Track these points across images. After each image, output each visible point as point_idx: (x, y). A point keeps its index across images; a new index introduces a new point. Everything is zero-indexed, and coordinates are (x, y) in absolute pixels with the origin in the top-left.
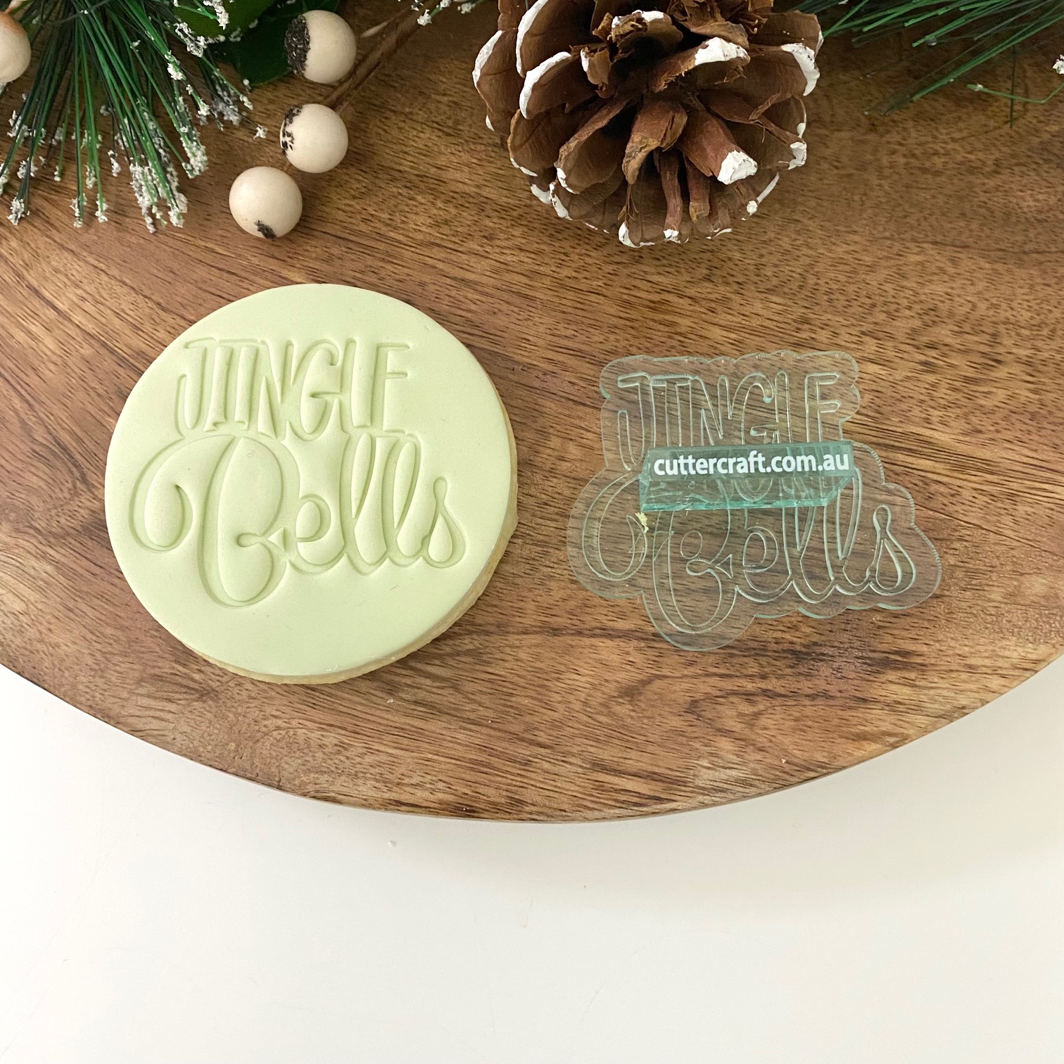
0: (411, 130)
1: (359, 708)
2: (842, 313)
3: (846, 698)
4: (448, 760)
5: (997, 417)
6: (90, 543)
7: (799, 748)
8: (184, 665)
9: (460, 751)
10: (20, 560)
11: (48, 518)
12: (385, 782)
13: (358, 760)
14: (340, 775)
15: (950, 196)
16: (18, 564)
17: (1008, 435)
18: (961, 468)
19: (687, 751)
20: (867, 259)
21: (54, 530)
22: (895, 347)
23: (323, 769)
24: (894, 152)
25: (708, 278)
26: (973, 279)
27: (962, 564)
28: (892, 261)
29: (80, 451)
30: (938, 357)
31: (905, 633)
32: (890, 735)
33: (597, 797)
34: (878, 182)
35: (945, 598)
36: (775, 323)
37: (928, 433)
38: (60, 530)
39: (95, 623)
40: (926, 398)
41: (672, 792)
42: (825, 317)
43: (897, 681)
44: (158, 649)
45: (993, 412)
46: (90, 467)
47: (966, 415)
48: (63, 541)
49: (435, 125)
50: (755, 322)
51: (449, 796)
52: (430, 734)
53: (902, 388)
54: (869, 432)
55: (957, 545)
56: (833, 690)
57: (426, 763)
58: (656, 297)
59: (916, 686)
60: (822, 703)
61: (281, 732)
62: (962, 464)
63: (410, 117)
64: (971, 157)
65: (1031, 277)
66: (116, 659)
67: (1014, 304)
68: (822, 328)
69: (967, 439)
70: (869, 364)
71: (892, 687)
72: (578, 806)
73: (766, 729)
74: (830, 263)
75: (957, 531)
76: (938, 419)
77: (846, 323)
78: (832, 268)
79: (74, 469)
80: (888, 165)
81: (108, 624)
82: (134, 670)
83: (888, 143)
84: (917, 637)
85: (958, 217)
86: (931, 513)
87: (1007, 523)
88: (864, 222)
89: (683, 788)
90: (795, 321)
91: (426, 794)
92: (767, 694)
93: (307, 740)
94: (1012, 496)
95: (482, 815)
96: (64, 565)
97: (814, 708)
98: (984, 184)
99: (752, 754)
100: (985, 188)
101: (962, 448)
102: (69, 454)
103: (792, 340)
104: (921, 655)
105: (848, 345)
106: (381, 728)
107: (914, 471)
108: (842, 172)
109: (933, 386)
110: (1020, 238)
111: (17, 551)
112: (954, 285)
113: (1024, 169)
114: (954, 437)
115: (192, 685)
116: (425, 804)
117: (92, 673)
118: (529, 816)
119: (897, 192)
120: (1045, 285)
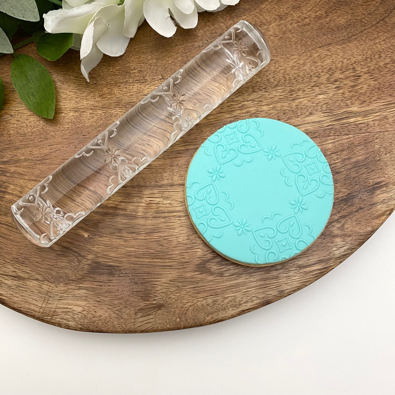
0: (130, 86)
1: (213, 286)
2: (303, 83)
3: (368, 206)
4: (252, 289)
5: (368, 94)
6: (94, 276)
7: (361, 229)
8: (148, 301)
9: (254, 284)
10: (72, 293)
11: (75, 274)
12: (235, 306)
13: (222, 303)
14: (219, 311)
15: (317, 30)
16: (72, 295)
17: (374, 99)
18: (365, 116)
19: (328, 248)
20: (301, 62)
21: (79, 277)
22: (325, 86)
23: (212, 312)
24: (292, 24)
25: (254, 92)
26: (338, 53)
27: (381, 146)
28: (309, 59)
29: (73, 246)
30: (339, 83)
31: (375, 177)
32: (387, 211)
33: (306, 277)
34: (291, 36)
35: (382, 160)
36: (283, 96)
37: (349, 109)
38: (81, 276)
39: (110, 302)
40: (343, 98)
41: (329, 263)
42: (298, 87)
43: (381, 193)
44: (136, 300)
45: (366, 93)
46: (80, 250)
47: (358, 98)
48: (84, 280)
49: (137, 81)
50: (276, 99)
51: (258, 301)
52: (242, 283)
53: (334, 99)
54: (331, 118)
55: (376, 141)
56: (362, 206)
57: (245, 293)
58: (240, 105)
59: (387, 192)
60: (361, 211)
61: (192, 307)
62: (366, 114)
63: (127, 82)
64: (317, 14)
65: (356, 45)
66: (124, 310)
67: (355, 56)
68: (299, 91)
69: (362, 106)
70: (319, 96)
71: (380, 196)
72: (302, 283)
73: (348, 228)
74: (290, 69)
75: (374, 136)
76: (350, 104)
77: (305, 86)
78: (292, 70)
79: (75, 254)
80: (292, 28)
81: (115, 300)
82: (131, 311)
83: (288, 21)
84: (379, 176)
85: (322, 36)
86: (363, 134)
87: (388, 126)
88: (294, 50)
89: (332, 260)
90: (289, 92)
91: (251, 304)
92: (343, 217)
93: (202, 305)
94: (385, 117)
95: (272, 301)
96: (88, 287)
97: (359, 214)
98: (325, 21)
99: (348, 238)
100: (326, 22)
101: (363, 109)
102: (70, 249)
103: (291, 99)
104: (384, 181)
105: (309, 92)
106: (224, 289)
107: (351, 124)
108: (278, 38)
109: (343, 93)
110: (345, 33)
111: (69, 291)
112: (333, 58)
113: (335, 11)
114: (358, 107)
115: (154, 306)
116: (252, 307)
117: (118, 319)
118: (288, 294)
119: (299, 36)
120: (361, 45)
